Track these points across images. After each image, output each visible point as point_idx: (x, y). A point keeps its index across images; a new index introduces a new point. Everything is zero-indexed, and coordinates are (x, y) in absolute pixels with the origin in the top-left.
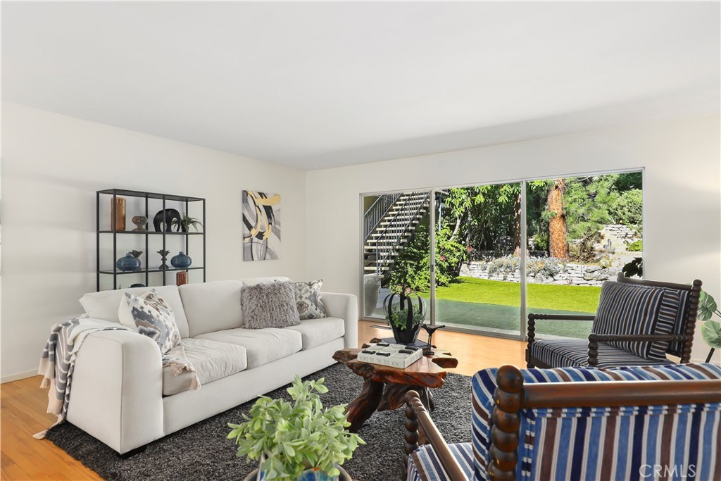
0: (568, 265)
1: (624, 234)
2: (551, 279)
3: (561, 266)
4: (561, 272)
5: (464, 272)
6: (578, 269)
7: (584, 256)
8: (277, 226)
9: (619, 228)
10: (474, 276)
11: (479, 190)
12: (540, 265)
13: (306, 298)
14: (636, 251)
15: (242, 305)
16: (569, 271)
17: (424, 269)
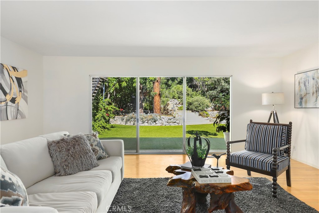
0: (162, 117)
1: (175, 103)
2: (155, 123)
3: (159, 117)
4: (159, 120)
5: (113, 122)
6: (165, 118)
7: (165, 113)
8: (25, 94)
9: (174, 100)
10: (117, 124)
11: (124, 80)
12: (150, 117)
13: (95, 146)
14: (181, 110)
15: (52, 157)
16: (162, 119)
17: (97, 121)
